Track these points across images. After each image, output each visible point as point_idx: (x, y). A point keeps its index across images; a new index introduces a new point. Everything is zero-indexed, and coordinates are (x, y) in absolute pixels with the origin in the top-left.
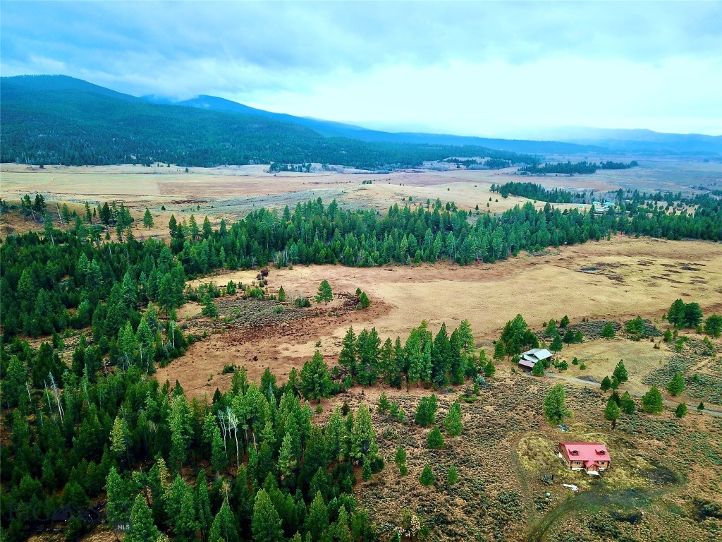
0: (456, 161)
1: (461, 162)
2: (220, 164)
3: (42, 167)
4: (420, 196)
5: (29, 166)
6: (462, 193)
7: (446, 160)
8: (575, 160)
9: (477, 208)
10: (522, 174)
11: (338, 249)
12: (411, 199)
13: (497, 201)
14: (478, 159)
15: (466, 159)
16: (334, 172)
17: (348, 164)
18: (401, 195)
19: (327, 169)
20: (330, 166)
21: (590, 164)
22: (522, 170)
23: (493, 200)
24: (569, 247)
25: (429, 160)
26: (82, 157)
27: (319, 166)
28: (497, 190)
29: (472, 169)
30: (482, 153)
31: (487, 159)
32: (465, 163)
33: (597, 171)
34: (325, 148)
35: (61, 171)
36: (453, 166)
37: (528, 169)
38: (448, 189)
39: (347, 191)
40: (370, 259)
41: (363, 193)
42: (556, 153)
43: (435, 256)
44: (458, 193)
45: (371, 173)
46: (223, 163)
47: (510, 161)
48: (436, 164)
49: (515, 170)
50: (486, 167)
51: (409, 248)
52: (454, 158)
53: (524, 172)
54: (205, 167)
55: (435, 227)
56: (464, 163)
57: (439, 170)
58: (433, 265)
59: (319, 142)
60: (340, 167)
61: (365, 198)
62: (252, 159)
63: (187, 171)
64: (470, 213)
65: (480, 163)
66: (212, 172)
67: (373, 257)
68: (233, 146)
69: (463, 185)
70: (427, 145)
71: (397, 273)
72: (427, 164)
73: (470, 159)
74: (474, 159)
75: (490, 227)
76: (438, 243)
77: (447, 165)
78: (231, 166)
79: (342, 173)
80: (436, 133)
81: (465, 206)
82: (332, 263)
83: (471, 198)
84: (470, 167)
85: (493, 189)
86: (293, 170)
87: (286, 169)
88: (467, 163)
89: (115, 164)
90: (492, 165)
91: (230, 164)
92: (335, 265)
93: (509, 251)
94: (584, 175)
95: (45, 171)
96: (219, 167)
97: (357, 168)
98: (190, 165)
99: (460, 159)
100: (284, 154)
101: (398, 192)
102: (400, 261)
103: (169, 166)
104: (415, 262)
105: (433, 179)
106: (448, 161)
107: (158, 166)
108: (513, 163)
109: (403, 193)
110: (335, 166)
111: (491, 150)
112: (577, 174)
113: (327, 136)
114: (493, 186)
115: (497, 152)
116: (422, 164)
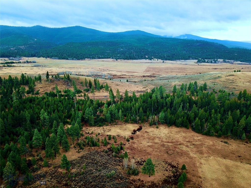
3: (117, 60)
5: (113, 60)
11: (192, 119)
16: (228, 63)
17: (237, 60)
19: (225, 62)
20: (227, 60)
26: (130, 57)
27: (222, 60)
35: (122, 61)
39: (222, 76)
40: (212, 130)
41: (231, 78)
45: (248, 64)
46: (179, 59)
51: (246, 126)
59: (224, 50)
60: (232, 61)
61: (230, 81)
62: (192, 57)
63: (163, 62)
67: (215, 129)
78: (182, 60)
79: (232, 64)
82: (186, 127)
86: (207, 62)
87: (205, 62)
92: (188, 129)
96: (177, 61)
97: (241, 62)
98: (166, 60)
100: (207, 55)
102: (236, 136)
103: (158, 60)
104: (249, 138)
107: (154, 60)
110: (229, 61)
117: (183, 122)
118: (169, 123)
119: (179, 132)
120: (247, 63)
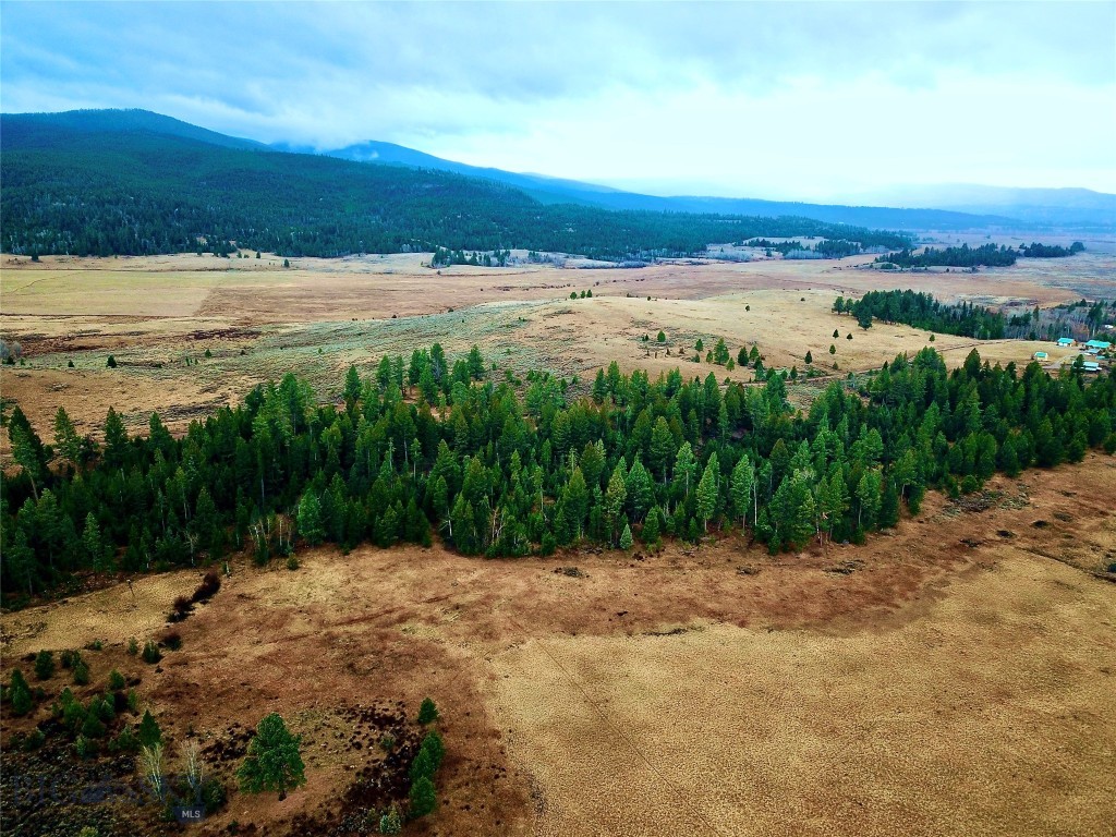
0: (764, 244)
1: (774, 245)
2: (352, 253)
3: (35, 259)
4: (685, 325)
5: (12, 257)
6: (777, 316)
7: (747, 242)
8: (975, 241)
9: (808, 359)
10: (883, 267)
11: (439, 501)
12: (661, 337)
13: (850, 337)
14: (803, 241)
15: (783, 240)
16: (547, 266)
17: (575, 251)
18: (645, 324)
19: (537, 260)
20: (543, 254)
21: (1003, 247)
22: (883, 259)
23: (843, 334)
24: (1046, 475)
25: (718, 241)
26: (111, 241)
27: (524, 254)
28: (847, 308)
29: (794, 258)
30: (810, 229)
31: (819, 240)
32: (781, 248)
33: (1020, 262)
34: (539, 223)
35: (65, 266)
36: (759, 253)
37: (893, 259)
38: (747, 308)
39: (533, 317)
40: (521, 534)
41: (564, 322)
42: (934, 228)
43: (699, 522)
44: (768, 316)
45: (613, 267)
46: (357, 251)
47: (859, 244)
48: (729, 250)
49: (868, 259)
50: (817, 254)
51: (629, 497)
52: (761, 239)
53: (888, 264)
54: (324, 257)
55: (709, 421)
56: (779, 248)
57: (736, 260)
58: (692, 549)
59: (529, 213)
60: (561, 256)
61: (562, 336)
62: (409, 242)
63: (287, 265)
64: (794, 373)
65: (808, 248)
66: (332, 267)
67: (531, 526)
68: (384, 220)
69: (776, 297)
70: (716, 216)
71: (589, 586)
72: (714, 249)
73: (790, 240)
74: (796, 239)
75: (844, 424)
76: (708, 487)
77: (748, 252)
78: (370, 256)
79: (563, 266)
80: (732, 197)
81: (784, 352)
82: (420, 540)
83: (795, 329)
84: (790, 254)
85: (839, 308)
86: (473, 262)
87: (462, 262)
88: (784, 249)
89: (167, 253)
90: (828, 251)
91: (368, 252)
93: (900, 502)
94: (996, 269)
95: (37, 265)
96: (348, 257)
97: (590, 258)
98: (299, 253)
99: (772, 240)
100: (468, 234)
101: (641, 317)
102: (603, 541)
103: (258, 257)
104: (643, 539)
105: (723, 278)
106: (751, 245)
107: (240, 256)
108: (865, 247)
109: (650, 319)
110: (551, 255)
111: (826, 224)
112: (982, 268)
113: (546, 202)
114: (839, 301)
115: (835, 228)
116: (704, 249)
117: (404, 520)
118: (344, 536)
119: (393, 567)
120: (611, 264)
